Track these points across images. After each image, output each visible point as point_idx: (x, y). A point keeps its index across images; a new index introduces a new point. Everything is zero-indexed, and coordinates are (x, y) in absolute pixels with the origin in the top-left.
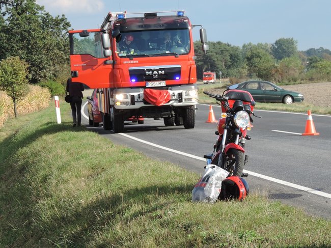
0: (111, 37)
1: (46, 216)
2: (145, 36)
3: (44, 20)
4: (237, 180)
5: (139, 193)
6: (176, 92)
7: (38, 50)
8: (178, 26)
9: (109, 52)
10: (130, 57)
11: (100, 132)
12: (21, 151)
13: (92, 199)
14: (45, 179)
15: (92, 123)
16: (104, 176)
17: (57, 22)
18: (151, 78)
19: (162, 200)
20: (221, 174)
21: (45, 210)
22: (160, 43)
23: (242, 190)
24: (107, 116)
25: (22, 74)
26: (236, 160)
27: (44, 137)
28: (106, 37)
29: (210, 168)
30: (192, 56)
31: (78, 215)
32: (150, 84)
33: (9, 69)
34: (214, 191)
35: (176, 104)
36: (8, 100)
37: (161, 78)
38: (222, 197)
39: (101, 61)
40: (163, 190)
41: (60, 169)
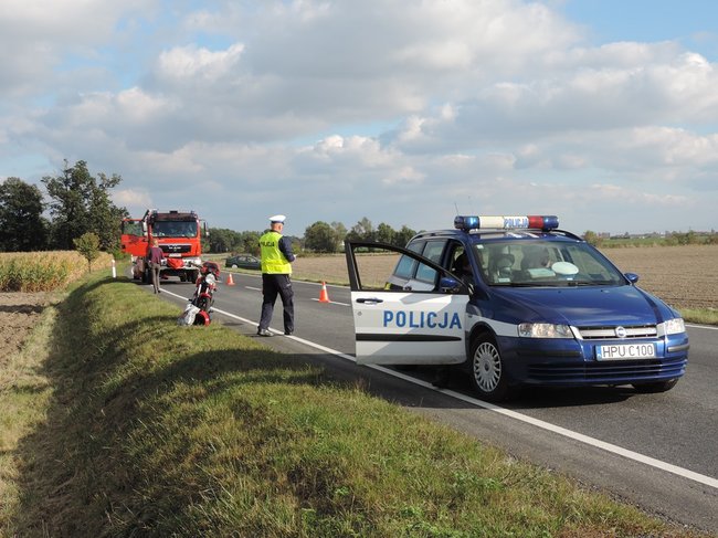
0: (148, 224)
1: (95, 332)
2: (170, 225)
3: (112, 210)
4: (204, 314)
5: (149, 320)
6: (188, 261)
7: (108, 229)
8: (190, 220)
9: (146, 234)
10: (159, 238)
11: (139, 284)
12: (88, 293)
13: (122, 323)
14: (98, 311)
15: (135, 277)
16: (132, 310)
17: (121, 212)
18: (172, 251)
19: (161, 324)
20: (196, 310)
21: (96, 328)
22: (179, 230)
23: (207, 320)
24: (144, 273)
25: (96, 244)
26: (206, 302)
27: (104, 285)
28: (145, 224)
29: (189, 306)
30: (199, 239)
31: (113, 332)
32: (171, 255)
33: (87, 241)
34: (191, 320)
35: (187, 268)
36: (85, 261)
37: (178, 251)
38: (195, 323)
39: (141, 239)
40: (164, 319)
41: (109, 305)
